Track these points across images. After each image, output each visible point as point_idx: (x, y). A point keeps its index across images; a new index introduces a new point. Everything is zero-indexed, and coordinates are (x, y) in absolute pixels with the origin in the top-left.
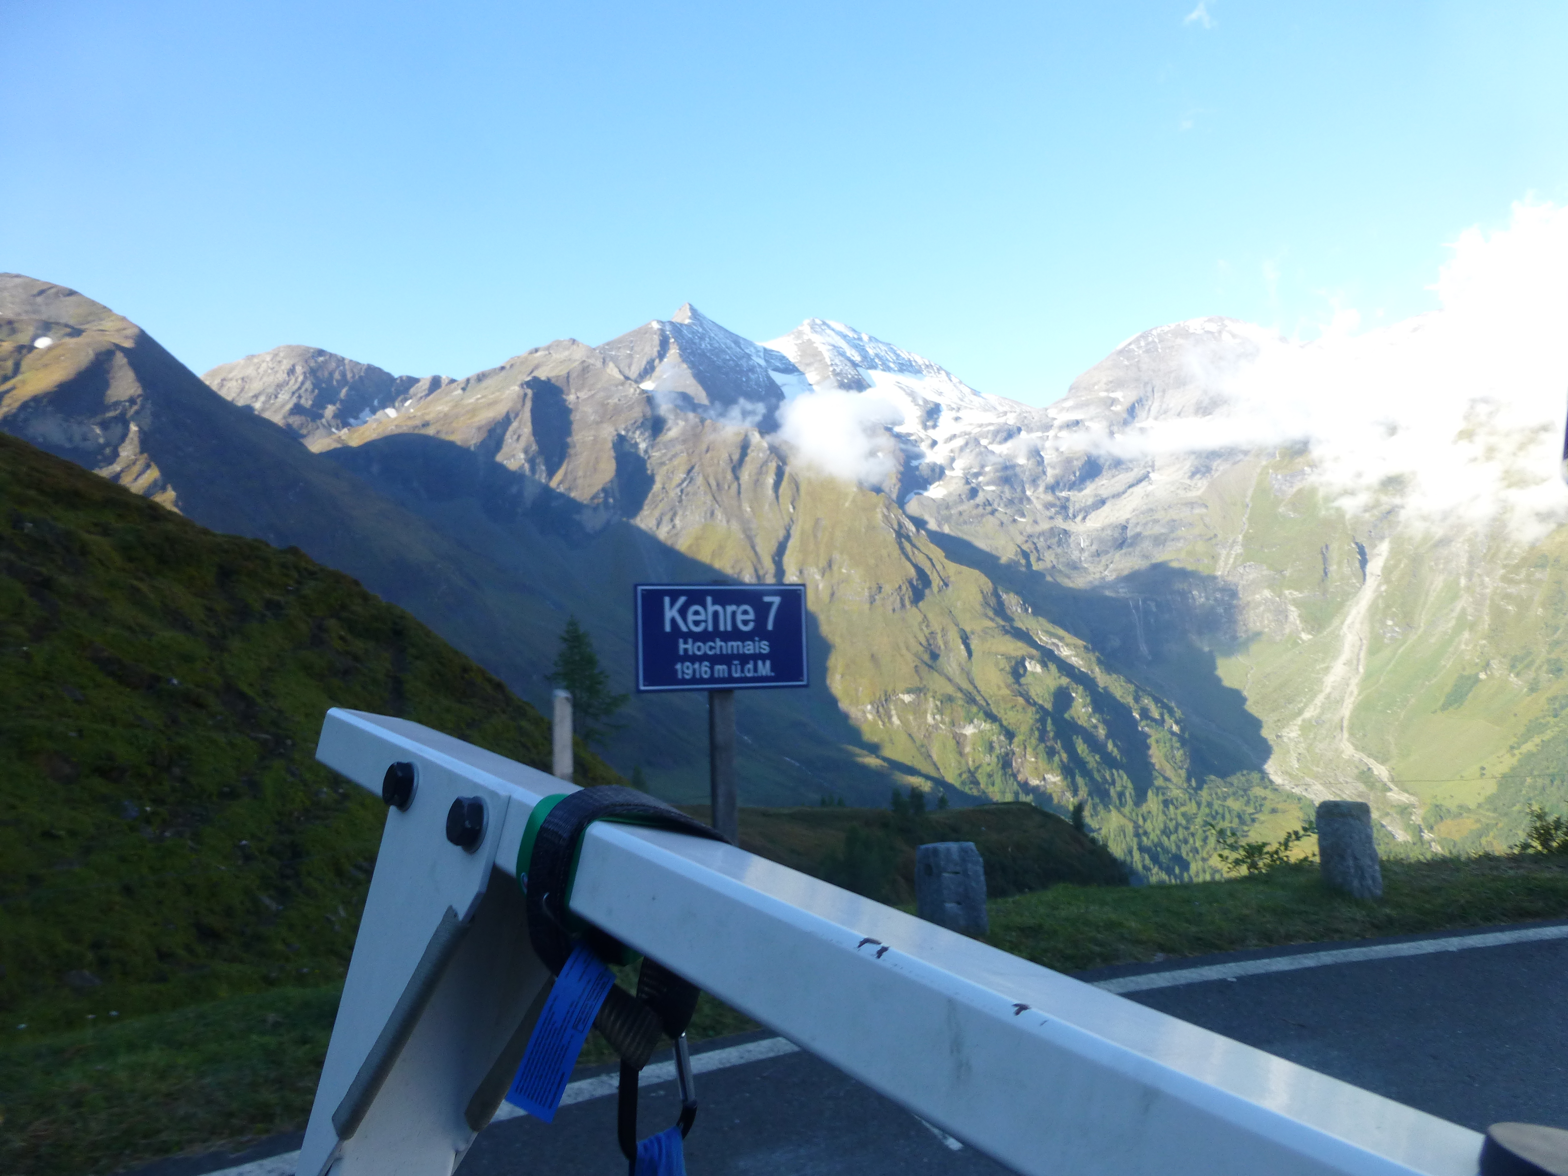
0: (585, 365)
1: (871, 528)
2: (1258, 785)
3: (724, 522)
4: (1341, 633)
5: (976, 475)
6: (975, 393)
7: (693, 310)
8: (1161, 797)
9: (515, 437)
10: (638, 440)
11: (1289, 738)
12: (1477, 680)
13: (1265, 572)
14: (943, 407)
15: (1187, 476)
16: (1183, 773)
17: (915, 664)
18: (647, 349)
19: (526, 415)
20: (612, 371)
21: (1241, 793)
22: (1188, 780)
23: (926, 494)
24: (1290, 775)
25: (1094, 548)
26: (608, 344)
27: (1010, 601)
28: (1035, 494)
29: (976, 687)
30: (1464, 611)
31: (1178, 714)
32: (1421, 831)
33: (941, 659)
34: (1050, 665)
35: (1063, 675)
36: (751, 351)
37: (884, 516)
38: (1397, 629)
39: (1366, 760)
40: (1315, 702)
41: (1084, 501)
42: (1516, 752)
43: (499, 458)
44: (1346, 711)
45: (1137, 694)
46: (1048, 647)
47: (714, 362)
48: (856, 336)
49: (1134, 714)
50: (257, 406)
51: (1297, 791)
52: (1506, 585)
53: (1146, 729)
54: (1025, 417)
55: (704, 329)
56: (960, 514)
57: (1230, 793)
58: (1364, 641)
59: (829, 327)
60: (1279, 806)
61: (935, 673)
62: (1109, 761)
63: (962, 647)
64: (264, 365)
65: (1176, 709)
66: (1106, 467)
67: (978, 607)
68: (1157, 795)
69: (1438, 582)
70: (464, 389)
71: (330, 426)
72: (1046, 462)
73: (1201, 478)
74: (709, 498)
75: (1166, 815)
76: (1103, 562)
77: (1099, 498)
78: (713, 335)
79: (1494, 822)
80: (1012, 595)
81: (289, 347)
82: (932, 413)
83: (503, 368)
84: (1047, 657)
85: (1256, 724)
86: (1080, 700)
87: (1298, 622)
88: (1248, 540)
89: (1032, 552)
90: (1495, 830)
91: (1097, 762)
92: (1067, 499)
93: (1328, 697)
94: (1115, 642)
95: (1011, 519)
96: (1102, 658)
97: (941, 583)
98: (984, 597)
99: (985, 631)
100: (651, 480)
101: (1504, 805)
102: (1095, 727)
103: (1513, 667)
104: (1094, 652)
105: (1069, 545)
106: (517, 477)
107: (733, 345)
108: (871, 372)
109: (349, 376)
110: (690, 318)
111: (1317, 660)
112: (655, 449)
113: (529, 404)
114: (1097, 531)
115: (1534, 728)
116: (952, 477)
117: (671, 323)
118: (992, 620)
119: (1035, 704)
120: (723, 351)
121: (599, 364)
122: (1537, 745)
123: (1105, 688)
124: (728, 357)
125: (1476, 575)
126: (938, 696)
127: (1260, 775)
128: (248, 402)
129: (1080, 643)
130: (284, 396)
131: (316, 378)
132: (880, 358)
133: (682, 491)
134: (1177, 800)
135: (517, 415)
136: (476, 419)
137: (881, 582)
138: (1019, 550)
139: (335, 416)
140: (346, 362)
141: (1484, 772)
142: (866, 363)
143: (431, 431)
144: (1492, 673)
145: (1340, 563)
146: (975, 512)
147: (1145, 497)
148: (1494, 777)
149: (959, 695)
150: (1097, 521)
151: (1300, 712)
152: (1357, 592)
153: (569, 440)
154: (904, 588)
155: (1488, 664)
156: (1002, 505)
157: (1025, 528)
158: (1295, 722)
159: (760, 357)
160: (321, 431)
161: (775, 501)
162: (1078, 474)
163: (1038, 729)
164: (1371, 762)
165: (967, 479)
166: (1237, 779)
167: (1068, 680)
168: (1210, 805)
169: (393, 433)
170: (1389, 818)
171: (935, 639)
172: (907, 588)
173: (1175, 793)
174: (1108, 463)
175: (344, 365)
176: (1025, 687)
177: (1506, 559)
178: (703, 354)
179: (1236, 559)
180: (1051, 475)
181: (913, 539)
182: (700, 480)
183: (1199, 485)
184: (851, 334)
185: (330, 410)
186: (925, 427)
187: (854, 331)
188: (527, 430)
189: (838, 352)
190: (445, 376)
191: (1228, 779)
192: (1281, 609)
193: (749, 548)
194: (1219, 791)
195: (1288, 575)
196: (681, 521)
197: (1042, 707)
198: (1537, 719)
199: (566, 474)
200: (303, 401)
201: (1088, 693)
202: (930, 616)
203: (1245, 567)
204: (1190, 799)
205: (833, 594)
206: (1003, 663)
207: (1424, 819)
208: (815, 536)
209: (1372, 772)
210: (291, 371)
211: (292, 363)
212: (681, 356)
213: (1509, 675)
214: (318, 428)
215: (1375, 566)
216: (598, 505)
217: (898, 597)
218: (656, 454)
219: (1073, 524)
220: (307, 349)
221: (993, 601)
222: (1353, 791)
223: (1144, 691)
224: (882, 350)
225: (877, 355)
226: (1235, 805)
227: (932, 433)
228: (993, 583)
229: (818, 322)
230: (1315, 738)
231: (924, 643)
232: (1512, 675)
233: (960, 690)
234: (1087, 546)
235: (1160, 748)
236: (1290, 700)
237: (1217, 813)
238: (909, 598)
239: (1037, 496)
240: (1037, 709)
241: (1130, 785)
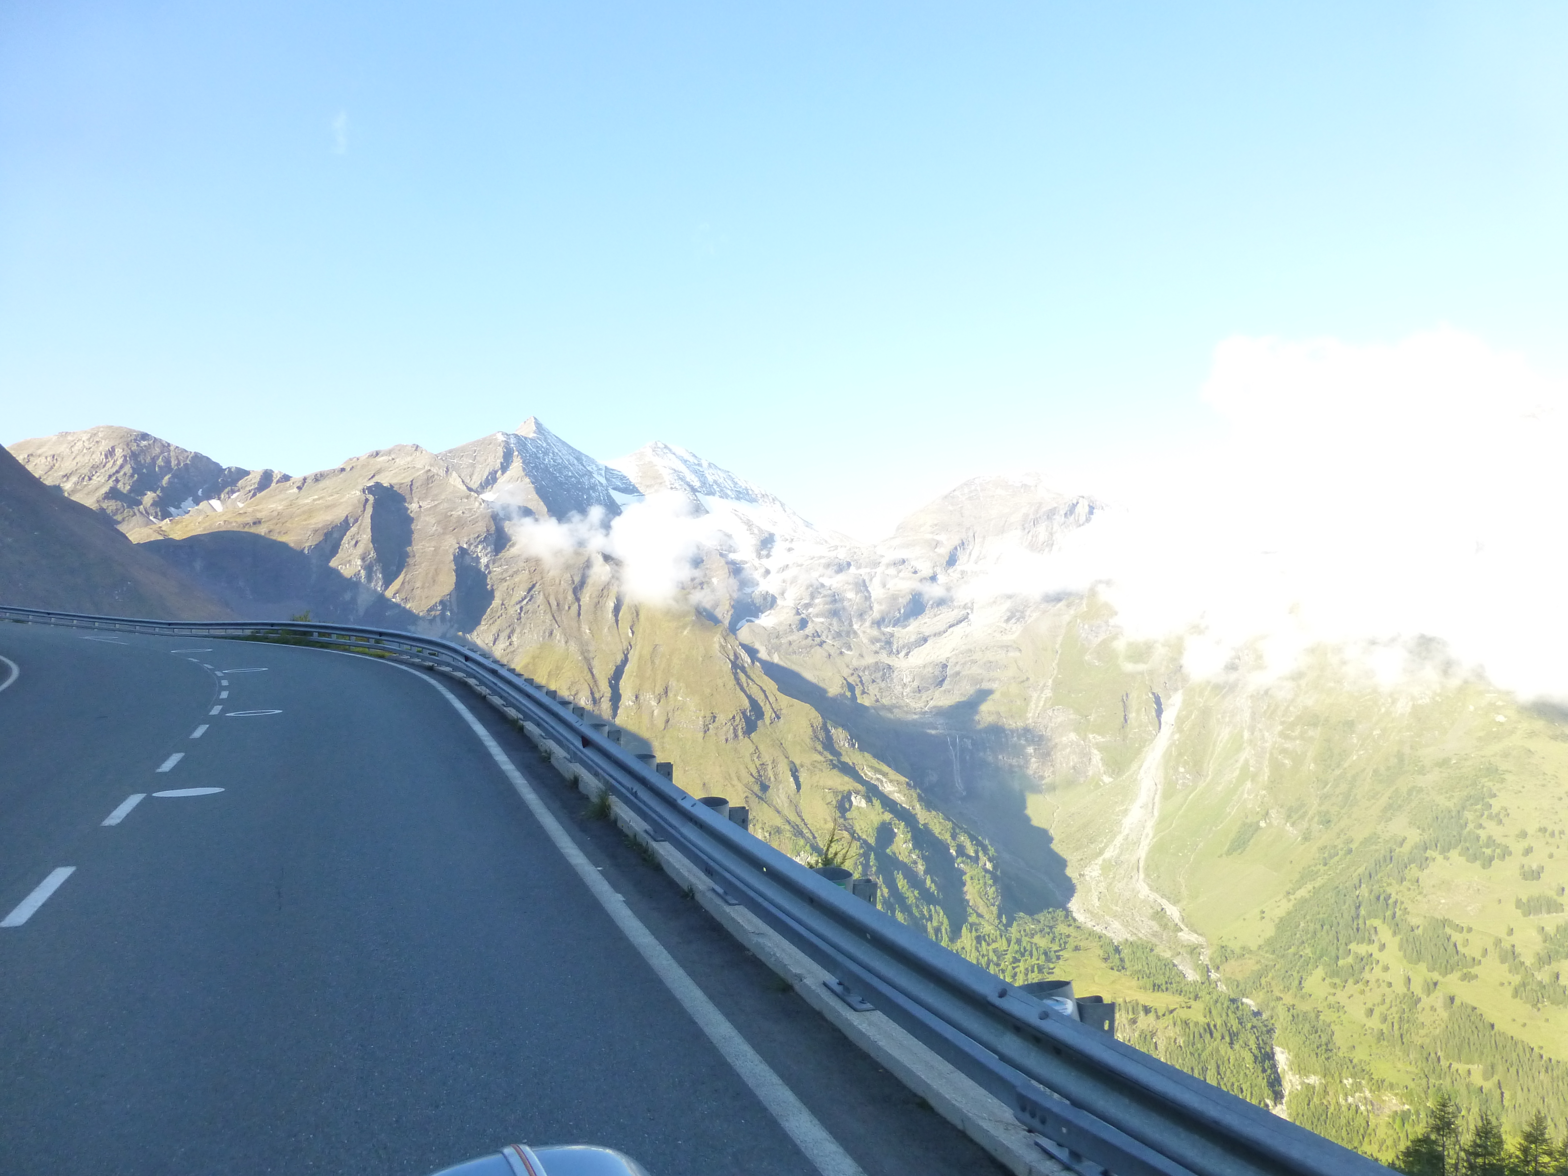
0: (430, 474)
1: (708, 657)
2: (1062, 922)
3: (563, 642)
4: (1139, 778)
5: (807, 606)
6: (808, 525)
7: (538, 425)
8: (974, 934)
9: (354, 542)
10: (479, 555)
11: (1091, 877)
12: (1258, 828)
13: (1072, 717)
14: (777, 538)
15: (1003, 620)
16: (995, 909)
17: (745, 795)
18: (490, 460)
19: (367, 520)
20: (455, 480)
21: (1047, 930)
22: (999, 917)
23: (757, 621)
24: (1092, 913)
25: (916, 684)
26: (450, 452)
27: (838, 736)
28: (862, 628)
29: (803, 820)
30: (1247, 762)
31: (992, 851)
32: (1208, 971)
33: (770, 790)
34: (874, 800)
35: (886, 811)
36: (592, 468)
37: (721, 646)
38: (1188, 776)
39: (1160, 900)
40: (1114, 843)
41: (907, 637)
42: (1292, 897)
43: (333, 563)
44: (1142, 852)
45: (954, 832)
46: (873, 782)
47: (556, 478)
48: (696, 462)
49: (951, 851)
50: (67, 486)
51: (1098, 929)
52: (1283, 741)
53: (962, 865)
54: (855, 553)
55: (548, 444)
56: (790, 643)
57: (1038, 929)
58: (1159, 786)
59: (670, 450)
60: (1082, 944)
61: (764, 804)
62: (927, 897)
63: (792, 779)
64: (79, 445)
65: (989, 847)
66: (929, 605)
67: (808, 741)
68: (971, 932)
69: (1225, 734)
70: (299, 488)
71: (148, 514)
72: (872, 598)
73: (1016, 623)
74: (549, 617)
75: (978, 951)
76: (924, 698)
77: (921, 635)
78: (556, 451)
79: (1272, 963)
80: (840, 730)
81: (110, 427)
82: (766, 543)
83: (343, 470)
84: (872, 792)
85: (1062, 863)
86: (902, 836)
87: (1100, 765)
88: (1057, 684)
89: (857, 685)
90: (1273, 971)
91: (916, 898)
92: (892, 635)
93: (1126, 838)
94: (933, 778)
95: (838, 652)
96: (923, 795)
97: (774, 715)
98: (814, 731)
99: (814, 764)
100: (490, 595)
101: (1281, 947)
102: (915, 863)
103: (1289, 816)
104: (916, 789)
105: (892, 680)
106: (352, 584)
107: (576, 462)
108: (710, 498)
109: (174, 463)
110: (535, 432)
111: (1116, 803)
112: (496, 565)
113: (369, 510)
114: (920, 668)
115: (1307, 875)
116: (783, 607)
117: (516, 436)
118: (820, 753)
119: (859, 838)
120: (566, 467)
121: (442, 473)
122: (1310, 892)
123: (925, 825)
124: (570, 474)
125: (1257, 729)
126: (767, 828)
127: (1064, 912)
128: (57, 483)
129: (903, 779)
130: (99, 479)
131: (137, 462)
132: (719, 485)
133: (521, 608)
134: (989, 936)
135: (356, 521)
136: (313, 521)
137: (716, 711)
138: (845, 682)
139: (155, 504)
140: (172, 448)
141: (1264, 915)
142: (704, 489)
143: (262, 530)
144: (1270, 821)
145: (1138, 711)
146: (804, 642)
147: (964, 637)
148: (1272, 920)
149: (788, 827)
150: (920, 658)
151: (1101, 852)
152: (1152, 741)
153: (409, 549)
154: (738, 719)
155: (1267, 813)
156: (830, 637)
157: (851, 662)
158: (1096, 862)
159: (601, 475)
160: (138, 518)
161: (615, 624)
162: (902, 611)
163: (861, 863)
164: (1164, 903)
165: (798, 609)
166: (1043, 917)
167: (891, 816)
168: (1019, 941)
169: (221, 530)
170: (1180, 957)
171: (765, 770)
172: (741, 719)
173: (987, 929)
174: (931, 602)
175: (169, 451)
176: (850, 821)
177: (1283, 716)
178: (546, 469)
179: (1045, 702)
180: (877, 611)
181: (748, 670)
182: (540, 599)
183: (1014, 629)
184: (692, 460)
185: (149, 497)
186: (759, 557)
187: (694, 456)
188: (366, 536)
189: (678, 476)
190: (278, 470)
191: (1036, 916)
192: (1085, 752)
193: (586, 670)
194: (1027, 928)
195: (1092, 719)
196: (517, 637)
197: (865, 842)
198: (1309, 867)
199: (403, 583)
200: (120, 486)
201: (909, 829)
202: (762, 748)
203: (1054, 710)
204: (1001, 936)
205: (667, 721)
206: (830, 797)
207: (1211, 959)
208: (653, 662)
209: (1165, 913)
210: (111, 453)
211: (112, 444)
212: (524, 469)
213: (1286, 824)
214: (135, 514)
215: (1169, 716)
216: (435, 617)
217: (732, 727)
218: (496, 570)
219: (897, 659)
220: (130, 432)
221: (822, 735)
222: (1148, 930)
223: (961, 828)
224: (721, 478)
225: (715, 482)
226: (1042, 942)
227: (764, 561)
228: (823, 718)
229: (660, 445)
230: (1114, 877)
231: (755, 774)
232: (1288, 824)
233: (789, 822)
234: (910, 682)
235: (974, 884)
236: (1092, 841)
237: (1025, 950)
238: (742, 728)
239: (864, 630)
240: (861, 844)
241: (946, 922)
